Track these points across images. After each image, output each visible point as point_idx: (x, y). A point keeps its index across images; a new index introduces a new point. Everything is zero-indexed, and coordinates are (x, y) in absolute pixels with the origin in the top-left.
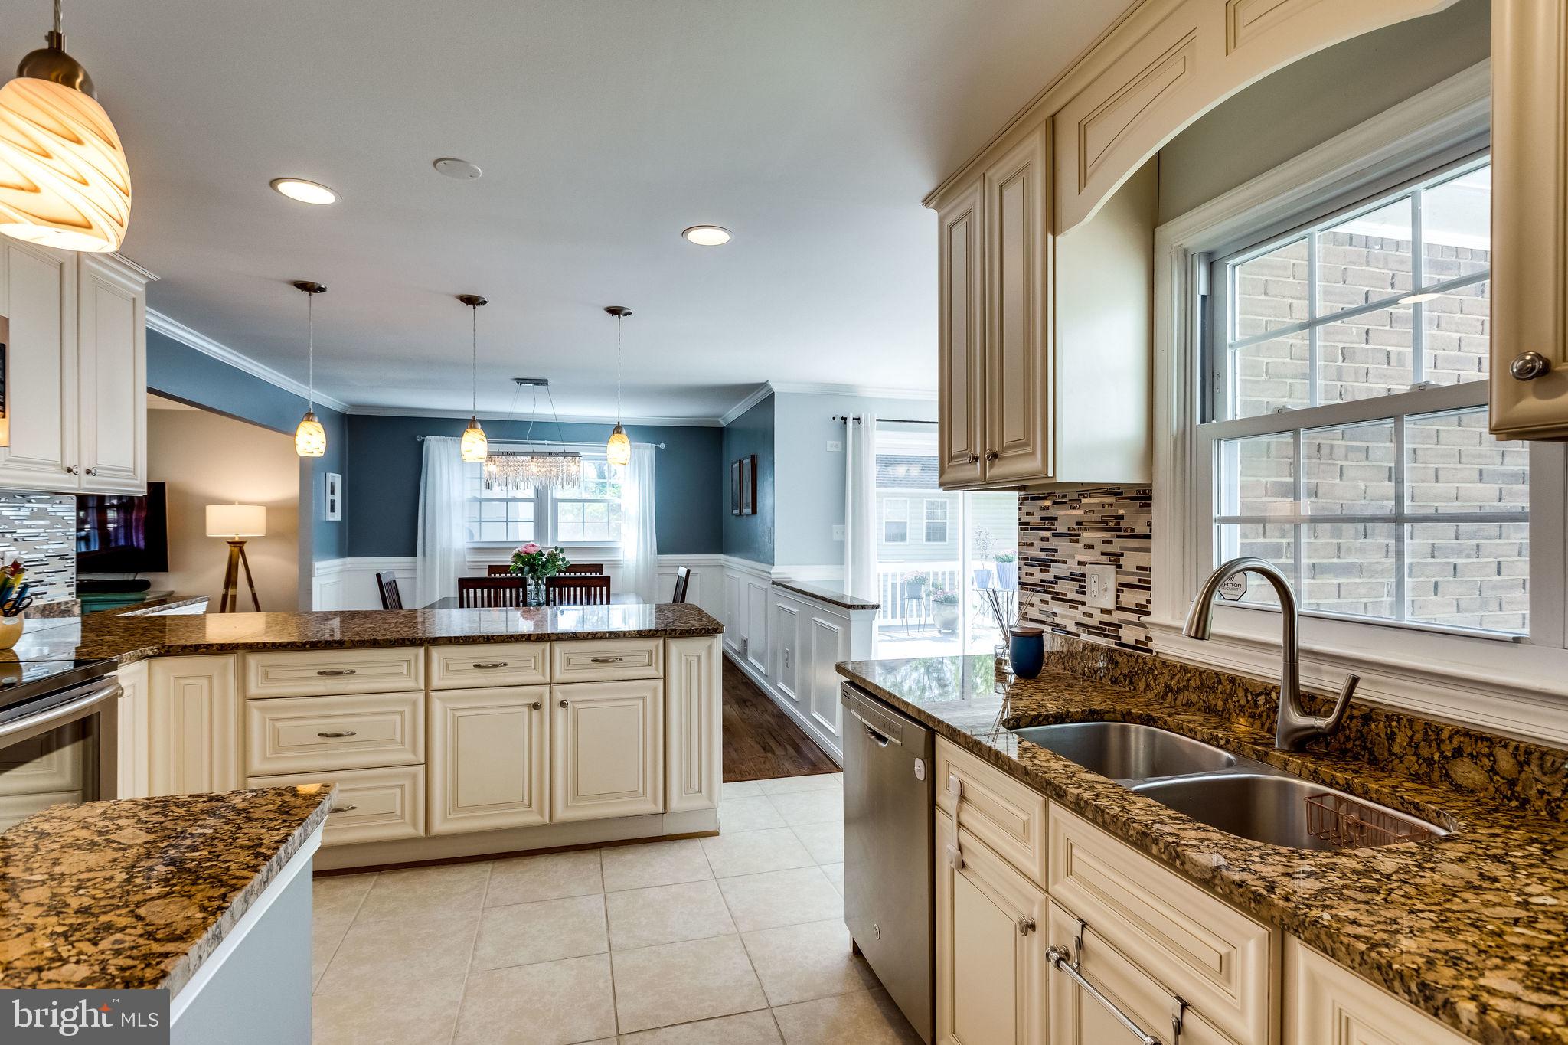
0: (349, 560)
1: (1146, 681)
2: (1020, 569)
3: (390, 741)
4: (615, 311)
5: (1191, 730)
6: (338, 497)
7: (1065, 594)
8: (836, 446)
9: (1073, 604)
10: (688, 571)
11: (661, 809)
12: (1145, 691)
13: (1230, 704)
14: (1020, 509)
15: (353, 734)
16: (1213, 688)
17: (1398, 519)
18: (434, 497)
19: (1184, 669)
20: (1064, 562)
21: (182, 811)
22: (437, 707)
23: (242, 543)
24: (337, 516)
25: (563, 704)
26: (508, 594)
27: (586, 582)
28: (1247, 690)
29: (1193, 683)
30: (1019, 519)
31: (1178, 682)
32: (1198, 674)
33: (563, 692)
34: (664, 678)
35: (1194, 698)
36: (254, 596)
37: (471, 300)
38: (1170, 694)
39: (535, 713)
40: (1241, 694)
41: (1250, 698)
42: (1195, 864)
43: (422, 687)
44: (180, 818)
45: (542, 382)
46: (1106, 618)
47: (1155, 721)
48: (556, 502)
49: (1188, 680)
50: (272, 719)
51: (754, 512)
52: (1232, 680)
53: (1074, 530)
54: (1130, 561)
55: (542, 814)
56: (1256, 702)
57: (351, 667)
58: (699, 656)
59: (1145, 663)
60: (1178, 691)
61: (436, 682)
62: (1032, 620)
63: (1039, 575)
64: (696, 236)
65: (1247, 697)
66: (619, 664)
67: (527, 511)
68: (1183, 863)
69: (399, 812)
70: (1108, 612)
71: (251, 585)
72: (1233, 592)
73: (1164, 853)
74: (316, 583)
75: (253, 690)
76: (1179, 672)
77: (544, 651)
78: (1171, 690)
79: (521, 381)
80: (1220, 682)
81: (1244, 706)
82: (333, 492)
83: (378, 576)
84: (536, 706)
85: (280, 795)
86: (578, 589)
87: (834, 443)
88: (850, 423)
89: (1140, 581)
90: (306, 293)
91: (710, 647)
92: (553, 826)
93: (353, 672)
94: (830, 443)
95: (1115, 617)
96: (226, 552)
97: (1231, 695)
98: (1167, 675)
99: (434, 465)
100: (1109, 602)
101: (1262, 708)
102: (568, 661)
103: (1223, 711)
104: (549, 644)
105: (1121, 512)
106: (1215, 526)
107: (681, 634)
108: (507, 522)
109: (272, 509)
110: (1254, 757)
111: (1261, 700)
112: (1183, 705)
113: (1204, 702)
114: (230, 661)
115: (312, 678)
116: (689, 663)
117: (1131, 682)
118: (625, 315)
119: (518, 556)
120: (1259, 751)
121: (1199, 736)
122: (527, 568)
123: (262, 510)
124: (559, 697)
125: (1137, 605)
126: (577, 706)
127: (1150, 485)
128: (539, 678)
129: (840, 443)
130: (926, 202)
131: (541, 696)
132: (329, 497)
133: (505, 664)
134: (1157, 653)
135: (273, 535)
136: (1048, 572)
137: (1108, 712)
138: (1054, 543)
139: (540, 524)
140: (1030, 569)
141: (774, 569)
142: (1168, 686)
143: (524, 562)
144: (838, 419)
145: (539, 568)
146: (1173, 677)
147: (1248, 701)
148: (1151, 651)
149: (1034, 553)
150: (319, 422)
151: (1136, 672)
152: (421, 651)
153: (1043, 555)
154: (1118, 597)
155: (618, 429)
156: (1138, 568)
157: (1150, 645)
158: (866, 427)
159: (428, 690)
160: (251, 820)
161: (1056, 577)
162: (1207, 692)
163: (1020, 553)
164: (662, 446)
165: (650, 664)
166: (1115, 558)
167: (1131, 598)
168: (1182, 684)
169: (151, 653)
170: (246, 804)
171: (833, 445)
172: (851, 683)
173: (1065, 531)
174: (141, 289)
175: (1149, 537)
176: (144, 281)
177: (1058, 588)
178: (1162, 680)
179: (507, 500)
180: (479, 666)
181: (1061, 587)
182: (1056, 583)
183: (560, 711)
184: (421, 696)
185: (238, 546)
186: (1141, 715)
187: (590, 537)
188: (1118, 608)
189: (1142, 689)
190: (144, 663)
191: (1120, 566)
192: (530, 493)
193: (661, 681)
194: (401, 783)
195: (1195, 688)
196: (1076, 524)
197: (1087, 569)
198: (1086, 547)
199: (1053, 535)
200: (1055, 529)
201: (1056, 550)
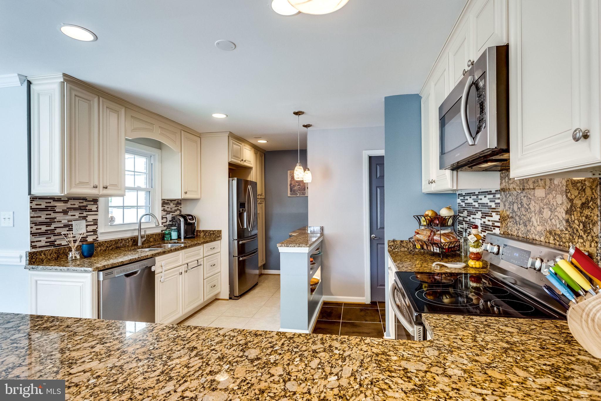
7: (61, 233)
9: (65, 235)
13: (121, 244)
14: (31, 203)
16: (118, 243)
17: (137, 206)
19: (111, 241)
20: (61, 222)
29: (113, 244)
30: (32, 207)
32: (114, 241)
40: (123, 241)
41: (125, 242)
53: (64, 210)
54: (90, 218)
62: (39, 247)
63: (44, 228)
70: (82, 234)
72: (113, 222)
78: (108, 247)
89: (94, 223)
95: (85, 235)
98: (106, 244)
100: (83, 231)
105: (85, 205)
125: (93, 230)
134: (100, 240)
136: (51, 226)
138: (53, 215)
140: (38, 227)
146: (108, 244)
148: (98, 241)
149: (43, 219)
153: (48, 220)
154: (86, 229)
156: (93, 220)
157: (97, 239)
161: (55, 228)
163: (31, 221)
166: (85, 218)
173: (60, 211)
175: (97, 211)
181: (59, 230)
182: (56, 230)
188: (87, 232)
191: (87, 220)
196: (67, 208)
197: (73, 223)
198: (72, 216)
199: (53, 212)
200: (55, 210)
201: (56, 218)
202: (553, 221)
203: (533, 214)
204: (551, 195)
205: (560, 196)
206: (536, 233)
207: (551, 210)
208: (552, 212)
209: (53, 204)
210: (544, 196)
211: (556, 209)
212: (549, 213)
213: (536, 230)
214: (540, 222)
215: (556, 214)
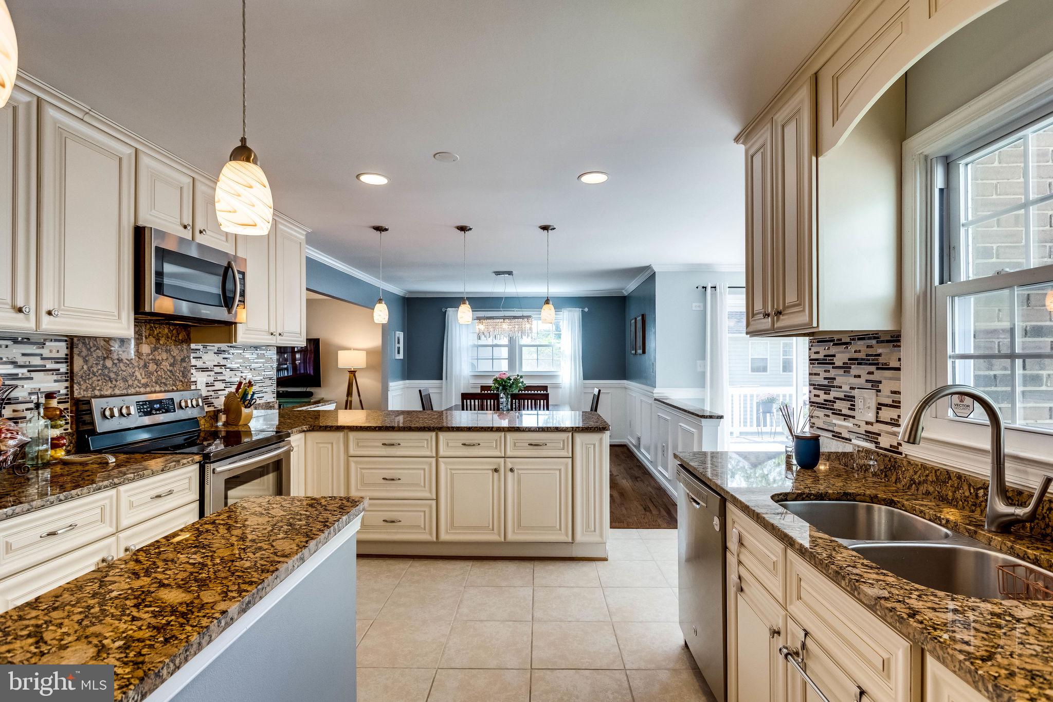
0: (407, 381)
1: (897, 475)
2: (810, 392)
3: (418, 485)
4: (545, 228)
5: (921, 512)
6: (401, 345)
7: (841, 411)
8: (699, 307)
9: (846, 417)
10: (600, 391)
11: (570, 540)
12: (896, 483)
13: (958, 495)
14: (810, 349)
15: (399, 479)
16: (945, 482)
18: (452, 343)
19: (924, 467)
20: (841, 387)
21: (299, 503)
22: (442, 467)
23: (355, 372)
24: (401, 356)
25: (512, 470)
26: (489, 403)
27: (535, 397)
28: (970, 485)
29: (930, 478)
30: (810, 357)
31: (920, 477)
32: (934, 471)
33: (511, 463)
34: (572, 458)
35: (931, 489)
36: (361, 401)
37: (463, 229)
38: (914, 486)
39: (496, 474)
40: (966, 487)
41: (972, 491)
42: (866, 595)
43: (435, 455)
44: (297, 506)
45: (510, 273)
46: (869, 428)
47: (895, 504)
48: (521, 347)
49: (927, 476)
50: (360, 468)
51: (644, 352)
52: (959, 477)
53: (847, 363)
54: (886, 387)
55: (499, 535)
56: (977, 495)
57: (398, 441)
58: (594, 445)
59: (896, 462)
60: (919, 483)
61: (442, 453)
63: (823, 397)
64: (586, 179)
65: (970, 490)
66: (544, 447)
67: (505, 352)
68: (859, 594)
69: (423, 526)
70: (872, 424)
71: (359, 396)
72: (963, 411)
73: (848, 586)
74: (390, 394)
75: (352, 452)
76: (920, 469)
77: (500, 437)
78: (915, 483)
79: (498, 273)
80: (950, 478)
81: (968, 497)
82: (399, 343)
83: (420, 391)
84: (496, 470)
85: (341, 500)
86: (530, 401)
87: (698, 304)
88: (709, 290)
89: (893, 401)
90: (379, 232)
91: (601, 439)
92: (506, 543)
93: (399, 444)
94: (694, 304)
95: (876, 428)
96: (347, 376)
97: (958, 488)
99: (452, 325)
100: (871, 417)
101: (981, 499)
102: (515, 443)
103: (952, 500)
104: (503, 433)
105: (880, 351)
106: (950, 362)
107: (582, 430)
108: (493, 359)
109: (369, 352)
110: (967, 534)
111: (981, 492)
112: (923, 494)
113: (938, 492)
114: (340, 435)
115: (378, 447)
116: (588, 449)
117: (886, 476)
118: (552, 229)
119: (496, 380)
120: (970, 530)
121: (927, 517)
122: (501, 388)
123: (364, 353)
124: (509, 466)
125: (891, 419)
126: (520, 472)
127: (900, 331)
128: (497, 454)
129: (701, 304)
130: (737, 140)
131: (499, 465)
132: (397, 345)
133: (479, 444)
134: (906, 455)
135: (370, 367)
136: (829, 394)
137: (859, 495)
138: (833, 373)
139: (512, 360)
140: (817, 392)
141: (656, 391)
142: (912, 480)
143: (500, 384)
144: (700, 288)
145: (508, 388)
146: (916, 473)
147: (971, 493)
148: (901, 453)
149: (820, 380)
150: (385, 303)
151: (890, 468)
152: (434, 434)
153: (826, 382)
154: (878, 413)
155: (547, 302)
156: (892, 392)
157: (901, 449)
158: (721, 293)
159: (437, 457)
160: (326, 510)
161: (834, 398)
162: (940, 485)
163: (810, 381)
164: (586, 310)
165: (563, 449)
166: (875, 385)
167: (887, 414)
168: (922, 479)
169: (306, 430)
170: (326, 503)
171: (696, 306)
172: (681, 465)
173: (841, 365)
174: (303, 237)
175: (899, 369)
176: (305, 233)
177: (836, 406)
178: (908, 475)
179: (493, 346)
180: (464, 444)
181: (838, 405)
182: (835, 402)
183: (510, 474)
184: (434, 460)
185: (353, 373)
186: (885, 499)
187: (543, 368)
188: (877, 421)
189: (894, 481)
190: (302, 435)
191: (879, 391)
192: (505, 341)
193: (571, 459)
194: (423, 509)
195: (932, 482)
196: (850, 359)
197: (856, 393)
198: (855, 376)
199: (833, 368)
200: (834, 363)
201: (834, 379)
202: (159, 373)
203: (137, 369)
204: (156, 352)
205: (165, 353)
206: (140, 386)
207: (156, 364)
208: (157, 365)
209: (833, 350)
210: (150, 352)
211: (161, 363)
212: (155, 366)
213: (140, 383)
214: (145, 375)
215: (162, 367)
